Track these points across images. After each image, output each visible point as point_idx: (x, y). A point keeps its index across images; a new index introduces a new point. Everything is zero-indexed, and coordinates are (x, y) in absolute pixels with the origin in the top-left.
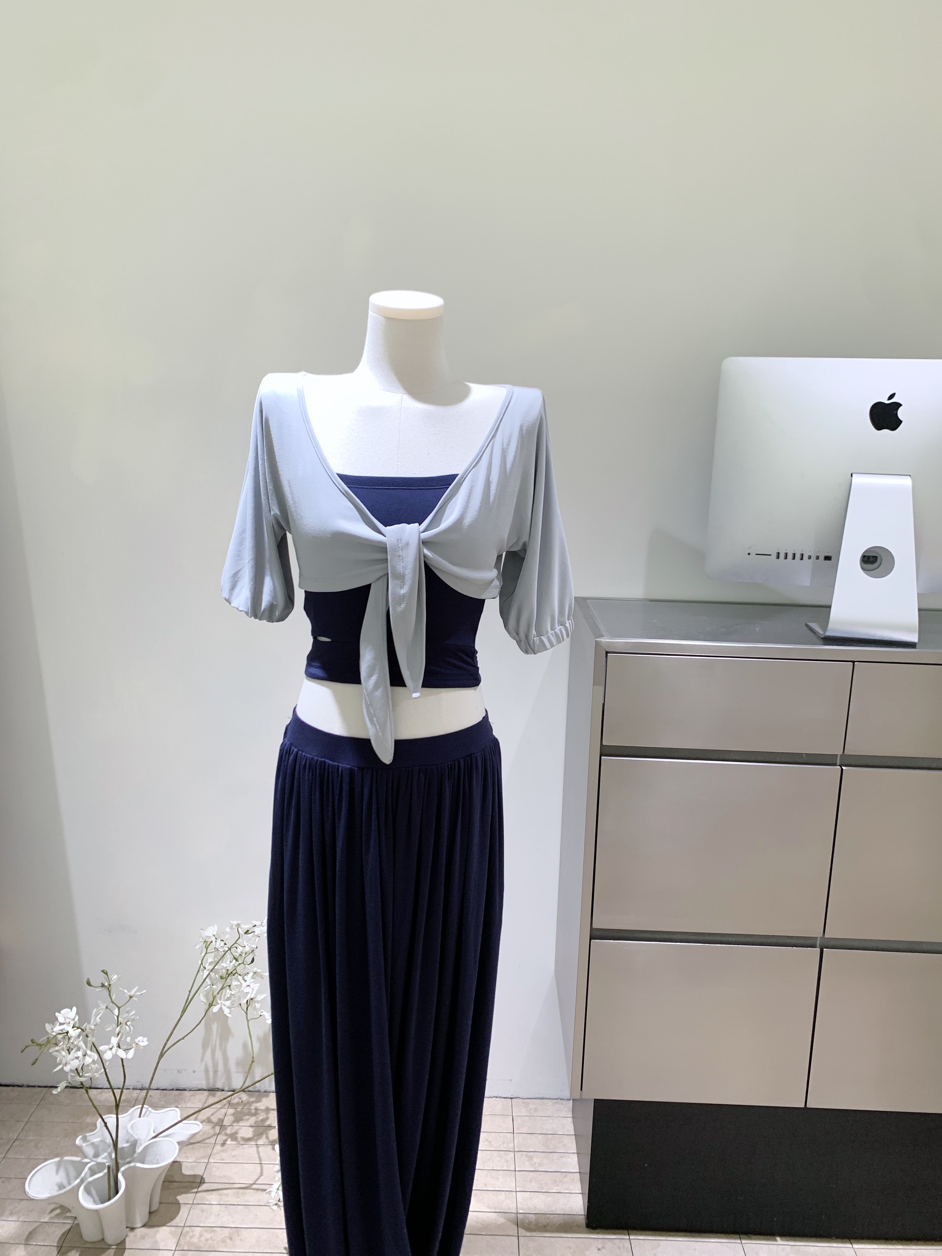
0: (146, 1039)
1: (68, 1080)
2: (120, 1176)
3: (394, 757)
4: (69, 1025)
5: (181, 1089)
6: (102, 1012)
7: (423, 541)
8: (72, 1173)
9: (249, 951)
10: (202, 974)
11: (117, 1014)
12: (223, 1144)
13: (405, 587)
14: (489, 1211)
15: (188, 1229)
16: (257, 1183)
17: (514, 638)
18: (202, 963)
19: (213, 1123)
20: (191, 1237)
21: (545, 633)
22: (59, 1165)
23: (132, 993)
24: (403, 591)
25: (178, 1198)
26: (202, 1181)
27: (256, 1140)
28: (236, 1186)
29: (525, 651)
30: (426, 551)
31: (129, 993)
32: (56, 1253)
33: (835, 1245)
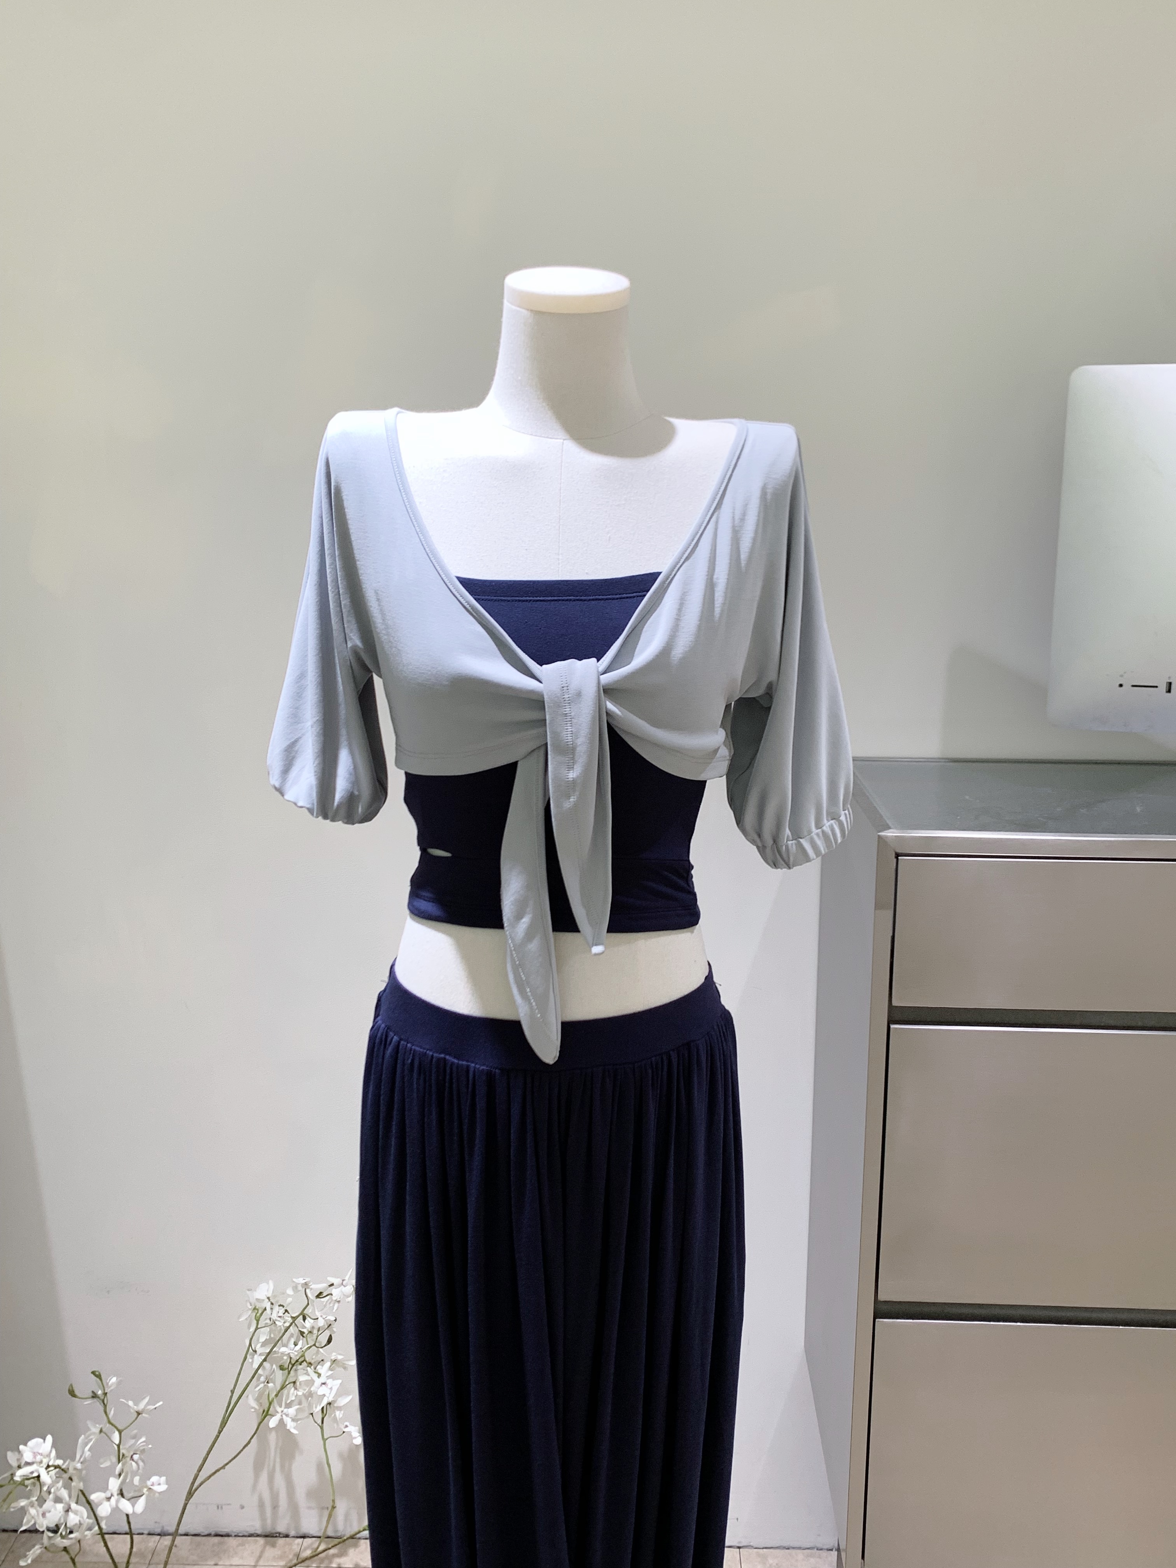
0: (163, 1479)
1: (42, 1544)
4: (41, 1465)
5: (221, 1533)
6: (94, 1438)
7: (605, 688)
9: (324, 1325)
10: (250, 1360)
11: (117, 1442)
13: (575, 767)
17: (753, 842)
18: (250, 1345)
21: (806, 833)
23: (141, 1406)
24: (572, 775)
29: (772, 864)
30: (610, 706)
31: (135, 1408)
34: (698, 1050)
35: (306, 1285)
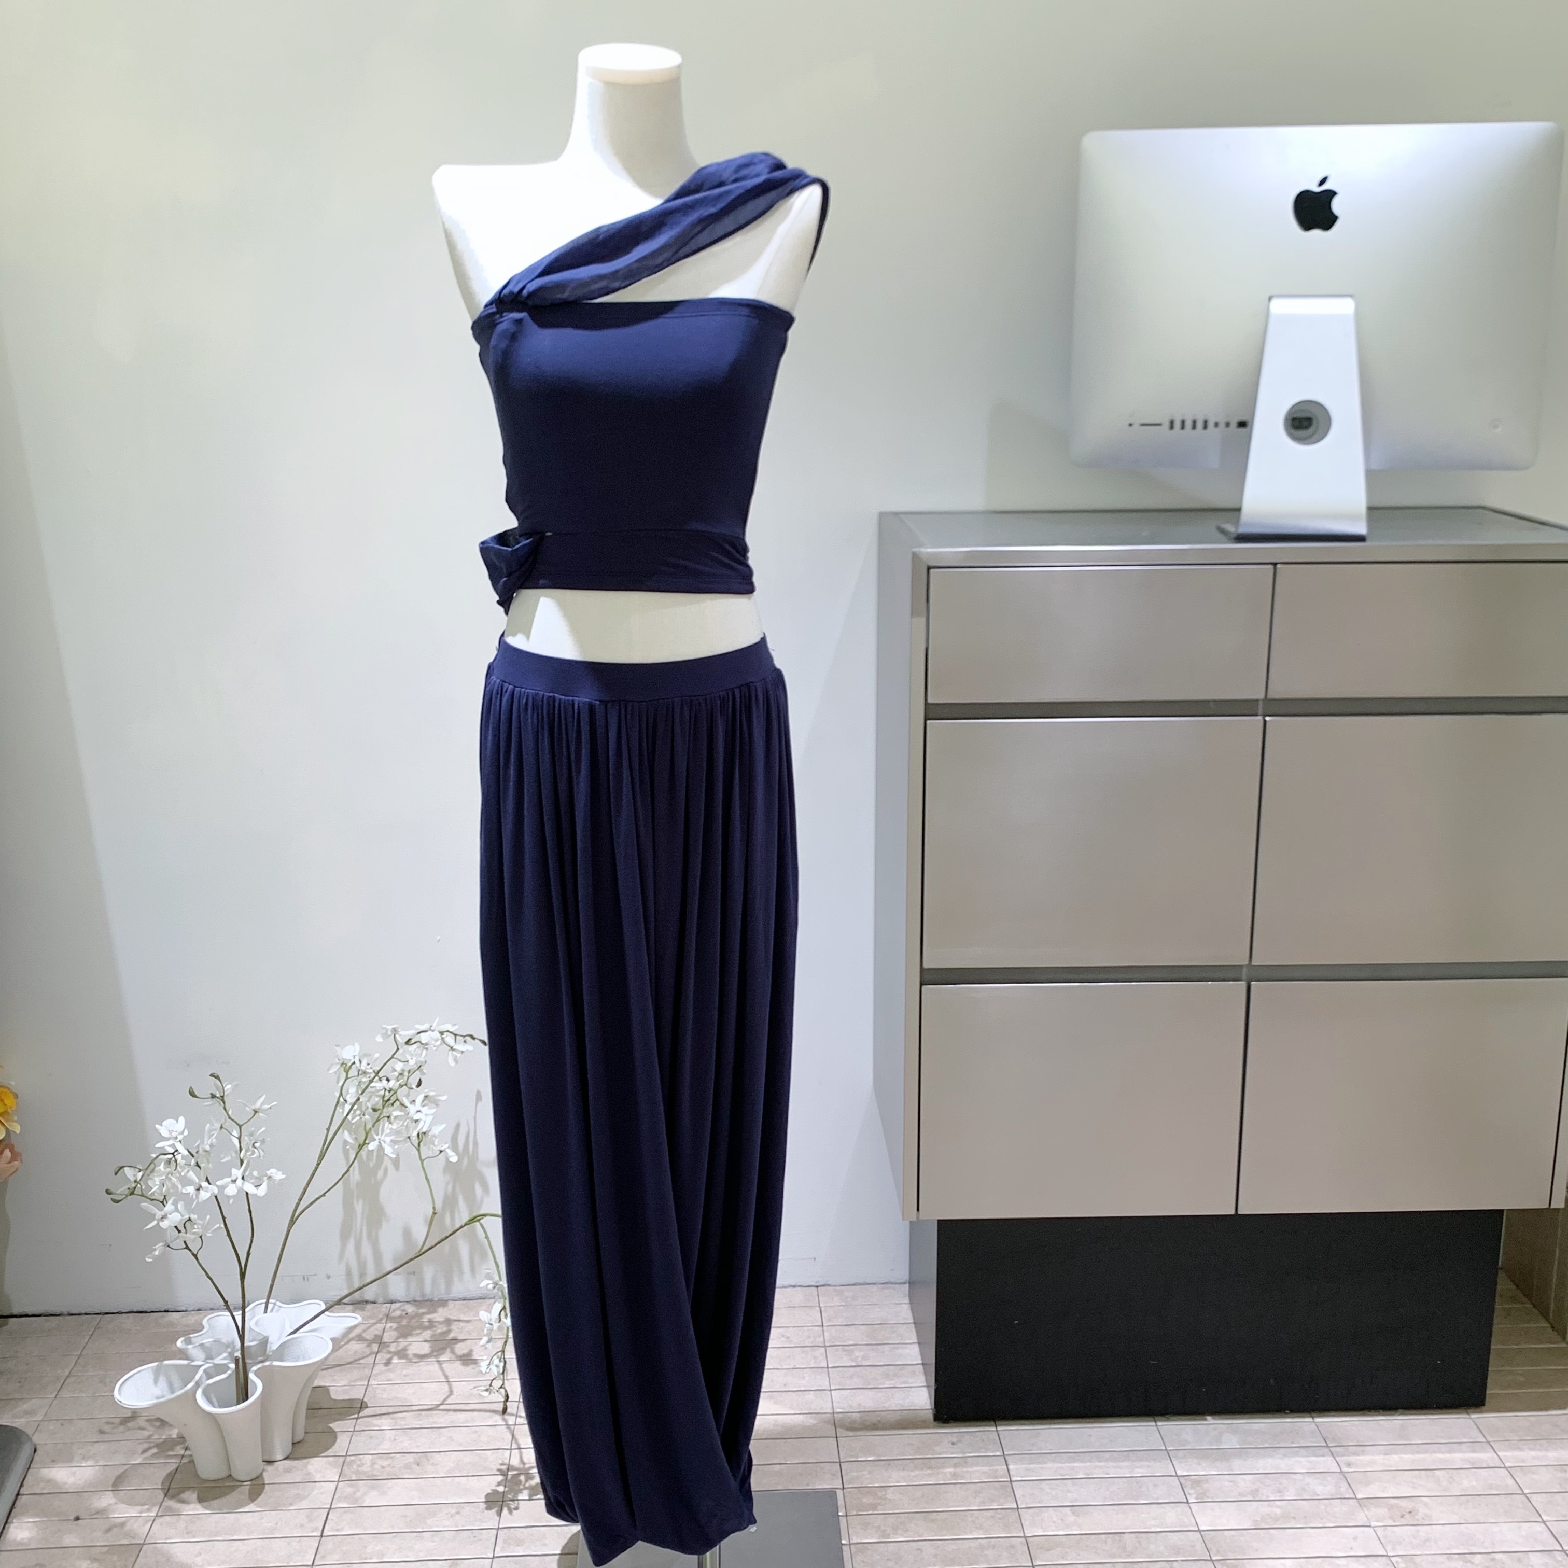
0: (280, 1172)
1: (166, 1241)
2: (251, 1376)
4: (177, 1139)
6: (216, 1133)
8: (177, 1382)
9: (413, 1069)
10: (341, 1110)
11: (237, 1136)
12: (388, 1363)
14: (793, 1412)
15: (353, 1458)
16: (446, 1402)
18: (341, 1094)
19: (366, 1340)
20: (359, 1466)
22: (157, 1373)
23: (258, 1105)
25: (331, 1425)
26: (363, 1405)
27: (437, 1356)
28: (414, 1408)
31: (253, 1107)
32: (163, 1496)
33: (1288, 1420)
34: (756, 690)
35: (395, 1031)
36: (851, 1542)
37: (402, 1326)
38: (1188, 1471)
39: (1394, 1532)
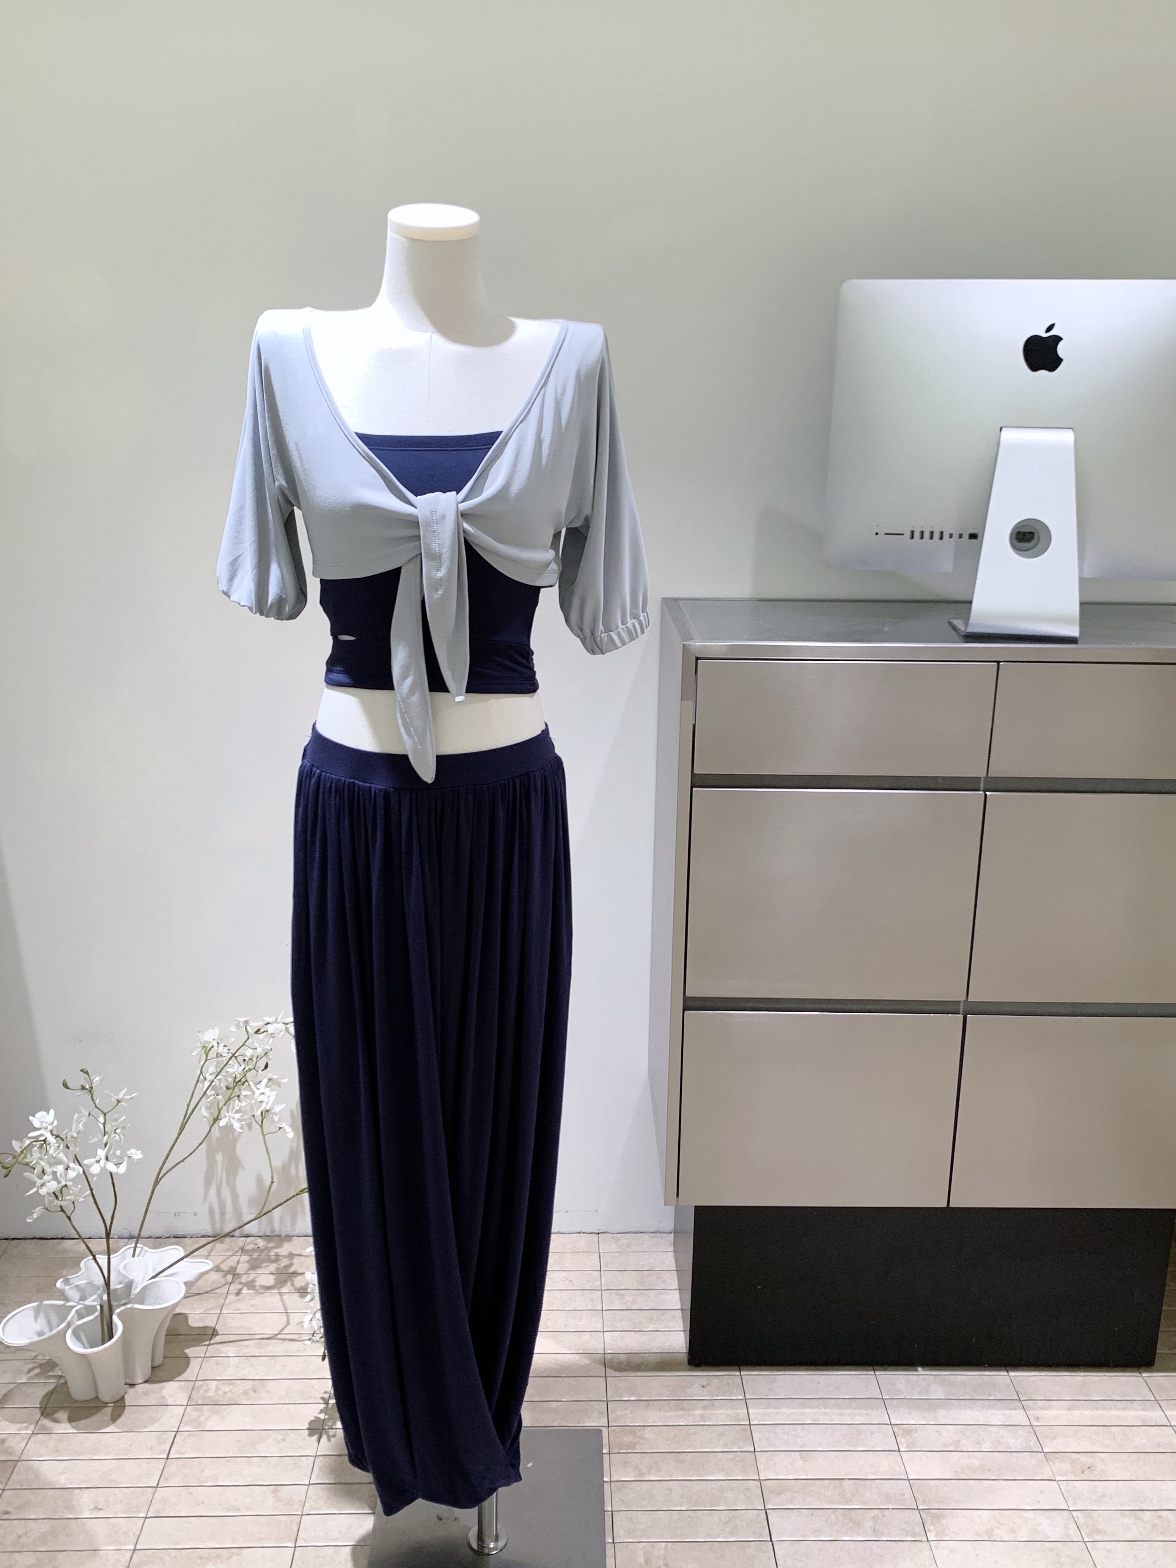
0: (139, 1152)
1: (45, 1205)
2: (115, 1318)
3: (436, 775)
4: (47, 1130)
5: (179, 1236)
6: (84, 1118)
7: (462, 513)
8: (54, 1319)
9: (262, 1053)
10: (201, 1086)
11: (103, 1121)
12: (238, 1293)
13: (441, 568)
14: (570, 1352)
15: (201, 1383)
16: (283, 1332)
17: (577, 636)
18: (201, 1073)
19: (223, 1271)
20: (206, 1391)
21: (614, 628)
22: (37, 1310)
23: (121, 1096)
24: (440, 575)
25: (186, 1351)
26: (214, 1333)
27: (279, 1288)
28: (257, 1337)
29: (591, 651)
30: (466, 526)
31: (116, 1098)
32: (39, 1414)
33: (987, 1373)
34: (535, 778)
35: (246, 1022)
36: (612, 1480)
37: (253, 1258)
38: (901, 1419)
39: (1075, 1487)
